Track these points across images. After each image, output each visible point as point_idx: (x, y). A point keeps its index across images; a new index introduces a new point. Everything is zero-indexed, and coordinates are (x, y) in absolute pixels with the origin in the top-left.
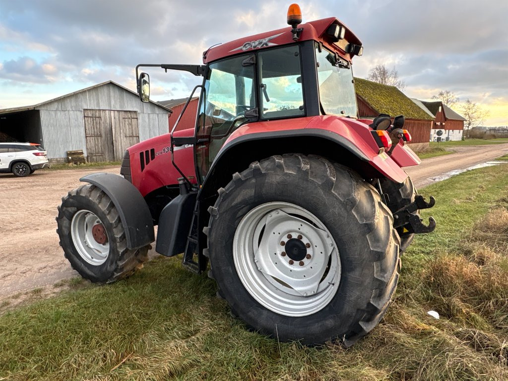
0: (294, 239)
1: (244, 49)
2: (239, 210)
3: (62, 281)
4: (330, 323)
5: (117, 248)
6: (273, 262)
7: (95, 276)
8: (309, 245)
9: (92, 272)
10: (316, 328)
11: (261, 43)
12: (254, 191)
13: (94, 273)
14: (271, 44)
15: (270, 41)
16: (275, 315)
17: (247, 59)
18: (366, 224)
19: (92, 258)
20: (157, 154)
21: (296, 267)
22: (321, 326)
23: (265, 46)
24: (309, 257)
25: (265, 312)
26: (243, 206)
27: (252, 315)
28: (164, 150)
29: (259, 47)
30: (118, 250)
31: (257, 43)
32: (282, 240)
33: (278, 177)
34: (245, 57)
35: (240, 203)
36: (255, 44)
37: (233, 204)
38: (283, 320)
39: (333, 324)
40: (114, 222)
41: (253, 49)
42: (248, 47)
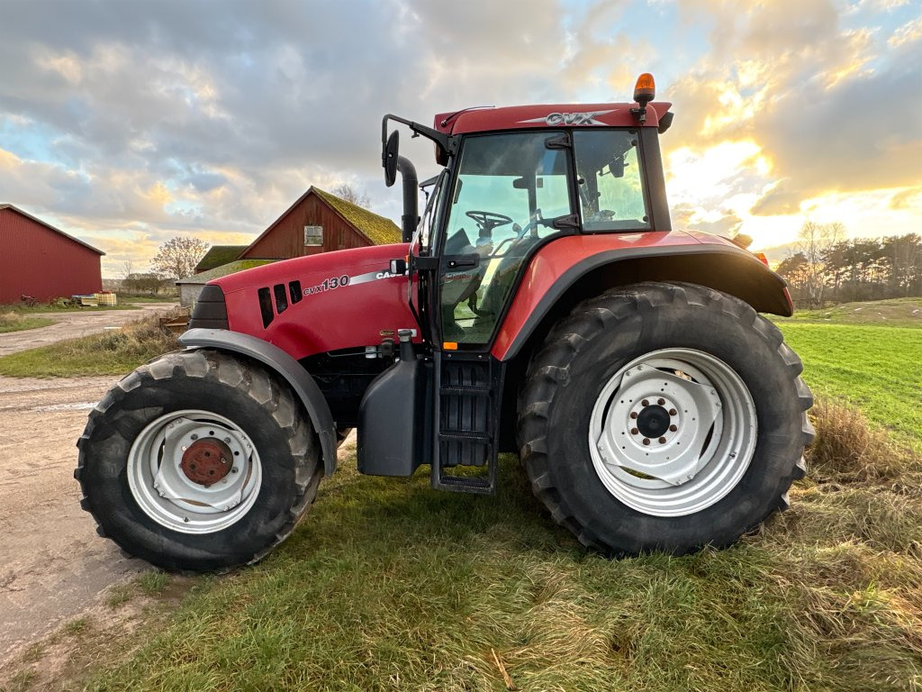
0: (653, 406)
1: (550, 123)
2: (608, 367)
3: (113, 590)
4: (745, 507)
5: (293, 480)
6: (619, 445)
7: (214, 556)
8: (673, 413)
9: (201, 549)
10: (726, 520)
11: (581, 118)
12: (639, 334)
13: (206, 550)
14: (596, 123)
15: (596, 118)
16: (660, 521)
17: (556, 137)
18: (793, 365)
19: (186, 520)
20: (307, 292)
21: (655, 447)
22: (733, 515)
23: (586, 123)
24: (674, 429)
25: (644, 521)
26: (615, 360)
27: (626, 531)
28: (326, 283)
29: (578, 123)
30: (297, 482)
31: (573, 116)
32: (633, 411)
33: (678, 312)
34: (555, 134)
35: (613, 355)
36: (568, 119)
37: (600, 358)
38: (673, 525)
39: (750, 507)
40: (291, 425)
41: (566, 125)
42: (558, 121)
